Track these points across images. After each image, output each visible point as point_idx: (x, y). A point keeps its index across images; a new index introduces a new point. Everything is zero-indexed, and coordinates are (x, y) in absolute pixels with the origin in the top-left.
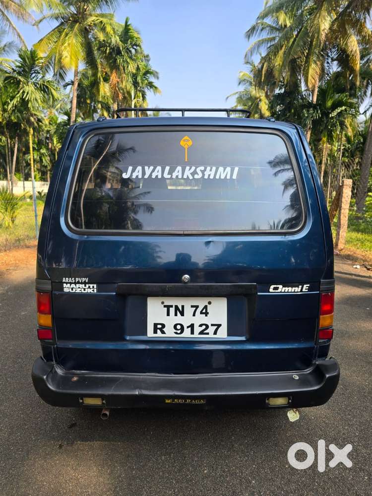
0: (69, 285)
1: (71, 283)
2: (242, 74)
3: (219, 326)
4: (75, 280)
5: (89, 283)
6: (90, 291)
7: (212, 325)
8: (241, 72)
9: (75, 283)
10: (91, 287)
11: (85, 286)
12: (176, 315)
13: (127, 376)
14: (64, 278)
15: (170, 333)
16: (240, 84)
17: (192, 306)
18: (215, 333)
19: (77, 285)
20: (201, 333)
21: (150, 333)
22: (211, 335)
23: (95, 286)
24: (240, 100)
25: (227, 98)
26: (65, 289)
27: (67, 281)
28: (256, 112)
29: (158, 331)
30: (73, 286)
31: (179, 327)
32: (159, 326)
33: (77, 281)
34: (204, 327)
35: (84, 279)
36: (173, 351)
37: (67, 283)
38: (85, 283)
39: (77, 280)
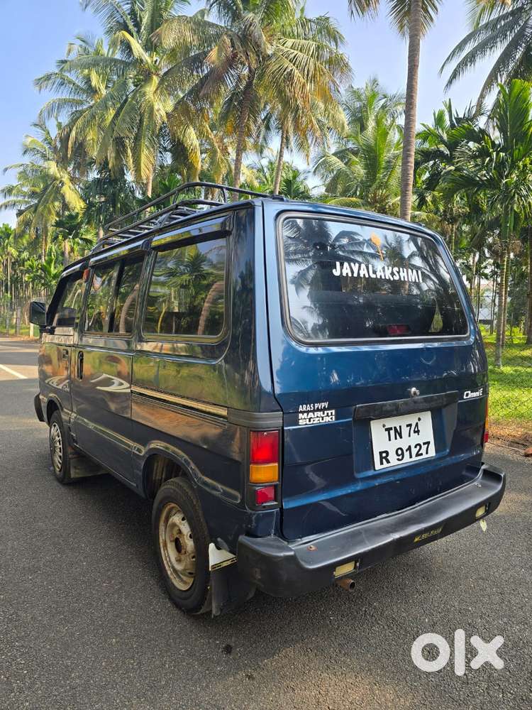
0: (305, 414)
1: (308, 412)
2: (30, 140)
3: (428, 443)
4: (314, 406)
5: (329, 409)
6: (327, 419)
7: (424, 444)
8: (27, 136)
9: (313, 411)
10: (330, 414)
11: (324, 414)
12: (396, 438)
13: (355, 528)
14: (301, 406)
15: (394, 461)
16: (25, 152)
17: (407, 426)
18: (427, 453)
19: (316, 413)
20: (418, 455)
21: (378, 466)
22: (425, 456)
23: (333, 411)
24: (23, 175)
25: (6, 169)
26: (300, 421)
27: (304, 409)
28: (55, 199)
29: (384, 460)
30: (311, 415)
31: (400, 452)
32: (384, 455)
33: (316, 407)
34: (418, 447)
35: (323, 404)
36: (398, 482)
37: (303, 412)
38: (323, 410)
39: (316, 405)
